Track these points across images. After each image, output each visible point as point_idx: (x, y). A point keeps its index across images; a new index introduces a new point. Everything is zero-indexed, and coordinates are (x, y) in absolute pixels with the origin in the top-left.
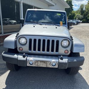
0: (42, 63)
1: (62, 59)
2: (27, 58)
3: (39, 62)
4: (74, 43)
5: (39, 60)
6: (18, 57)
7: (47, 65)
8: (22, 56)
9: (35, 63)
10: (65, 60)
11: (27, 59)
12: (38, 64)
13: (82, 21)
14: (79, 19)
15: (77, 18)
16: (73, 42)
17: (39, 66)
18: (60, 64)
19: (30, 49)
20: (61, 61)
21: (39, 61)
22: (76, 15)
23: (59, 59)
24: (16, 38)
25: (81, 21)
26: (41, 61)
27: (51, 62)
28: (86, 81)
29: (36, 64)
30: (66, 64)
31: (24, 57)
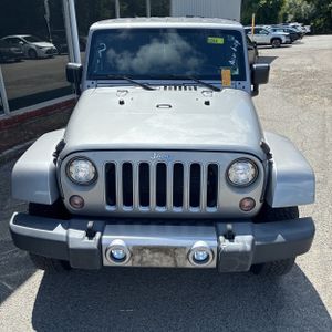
0: (157, 255)
1: (231, 237)
2: (100, 240)
3: (147, 251)
4: (275, 168)
5: (146, 244)
6: (67, 237)
7: (175, 261)
8: (83, 232)
9: (132, 255)
10: (243, 242)
11: (103, 242)
12: (145, 259)
13: (311, 28)
14: (298, 20)
15: (290, 17)
16: (271, 164)
17: (147, 265)
18: (222, 256)
19: (111, 198)
20: (226, 245)
21: (145, 247)
22: (287, 5)
23: (221, 238)
24: (55, 161)
25: (308, 29)
26: (154, 249)
27: (190, 252)
28: (322, 297)
29: (137, 258)
30: (248, 258)
31: (91, 234)
